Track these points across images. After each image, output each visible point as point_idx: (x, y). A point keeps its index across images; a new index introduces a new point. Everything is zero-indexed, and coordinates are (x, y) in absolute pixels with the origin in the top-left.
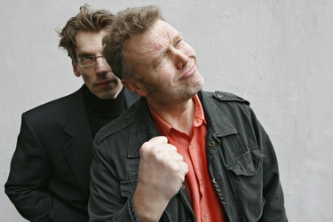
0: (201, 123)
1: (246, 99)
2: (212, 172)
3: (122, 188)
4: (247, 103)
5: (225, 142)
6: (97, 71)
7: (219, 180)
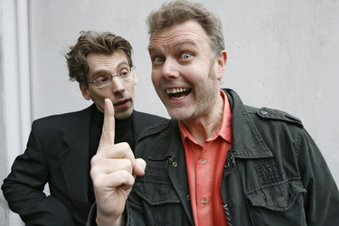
5: (251, 165)
6: (115, 90)
7: (231, 207)
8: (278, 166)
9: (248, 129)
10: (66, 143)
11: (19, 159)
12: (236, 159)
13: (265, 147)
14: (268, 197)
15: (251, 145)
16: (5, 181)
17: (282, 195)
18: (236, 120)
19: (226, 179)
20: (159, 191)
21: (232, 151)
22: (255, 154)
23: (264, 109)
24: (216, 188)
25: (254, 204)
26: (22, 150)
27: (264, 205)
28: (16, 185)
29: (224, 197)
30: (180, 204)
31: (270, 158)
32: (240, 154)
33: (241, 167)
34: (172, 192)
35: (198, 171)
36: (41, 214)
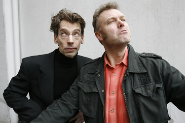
6: (68, 41)
7: (127, 94)
8: (148, 76)
9: (136, 61)
10: (41, 71)
11: (13, 79)
12: (129, 73)
13: (143, 68)
14: (143, 90)
15: (136, 67)
16: (5, 91)
17: (150, 89)
18: (130, 56)
19: (125, 81)
21: (128, 69)
22: (138, 71)
23: (144, 53)
24: (120, 86)
25: (136, 92)
26: (15, 74)
27: (141, 92)
28: (12, 93)
29: (124, 90)
30: (98, 93)
31: (145, 73)
32: (131, 70)
33: (132, 77)
34: (95, 87)
35: (112, 79)
36: (27, 108)
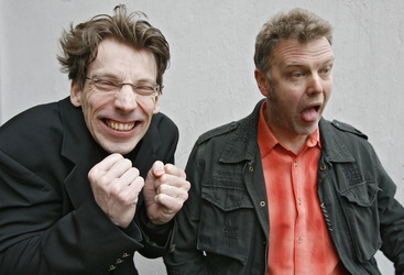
0: (315, 144)
1: (364, 133)
2: (321, 197)
3: (204, 190)
4: (365, 137)
5: (340, 169)
7: (328, 206)
8: (358, 169)
13: (348, 153)
20: (232, 197)
30: (253, 210)
